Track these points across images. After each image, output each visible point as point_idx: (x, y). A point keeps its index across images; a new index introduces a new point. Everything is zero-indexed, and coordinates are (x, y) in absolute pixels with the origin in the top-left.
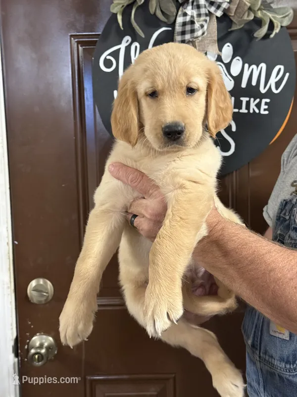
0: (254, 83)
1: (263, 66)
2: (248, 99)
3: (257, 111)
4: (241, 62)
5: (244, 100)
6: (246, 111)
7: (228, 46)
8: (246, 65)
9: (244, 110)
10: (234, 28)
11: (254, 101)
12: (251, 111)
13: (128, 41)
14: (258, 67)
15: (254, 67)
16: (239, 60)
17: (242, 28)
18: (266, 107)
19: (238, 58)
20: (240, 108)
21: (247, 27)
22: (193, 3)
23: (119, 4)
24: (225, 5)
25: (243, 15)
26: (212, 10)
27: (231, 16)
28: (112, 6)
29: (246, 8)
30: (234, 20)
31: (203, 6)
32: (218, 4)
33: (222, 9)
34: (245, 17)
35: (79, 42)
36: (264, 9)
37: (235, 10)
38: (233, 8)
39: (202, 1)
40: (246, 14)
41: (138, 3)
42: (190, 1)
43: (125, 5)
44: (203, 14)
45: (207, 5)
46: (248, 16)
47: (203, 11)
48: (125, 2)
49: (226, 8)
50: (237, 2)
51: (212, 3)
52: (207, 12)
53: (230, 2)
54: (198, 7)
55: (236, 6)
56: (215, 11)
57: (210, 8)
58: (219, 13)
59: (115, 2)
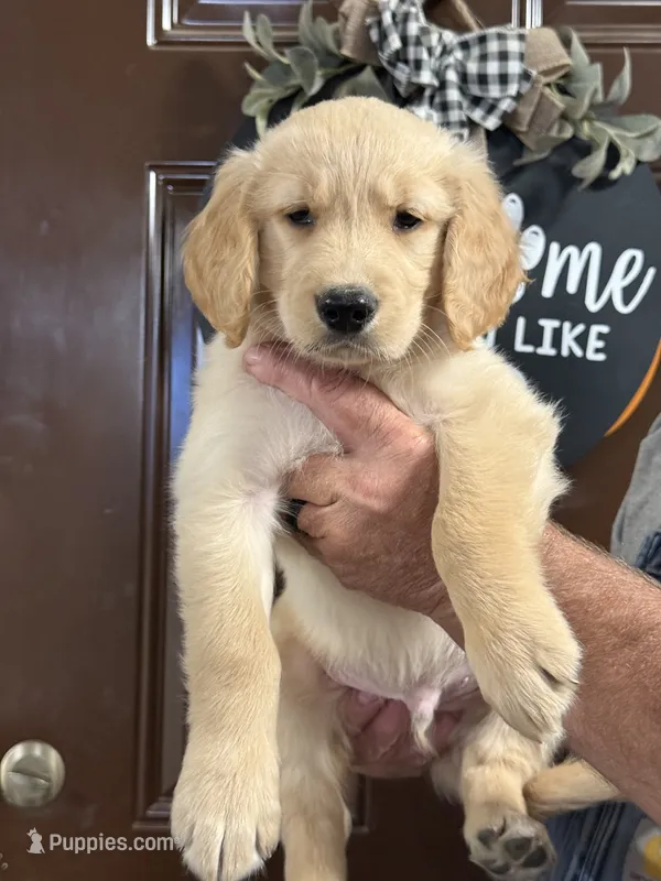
0: (572, 287)
1: (594, 249)
2: (556, 324)
3: (578, 352)
4: (540, 240)
5: (548, 325)
6: (552, 352)
7: (513, 201)
8: (555, 247)
9: (547, 350)
10: (527, 158)
11: (573, 327)
12: (565, 353)
14: (581, 250)
15: (572, 250)
16: (536, 233)
18: (601, 344)
19: (535, 228)
20: (538, 343)
21: (555, 159)
22: (432, 98)
23: (261, 96)
24: (506, 105)
25: (549, 129)
26: (477, 115)
27: (522, 133)
28: (248, 99)
29: (556, 114)
30: (528, 141)
31: (456, 104)
32: (490, 101)
33: (498, 113)
34: (554, 133)
35: (167, 182)
36: (598, 120)
37: (528, 118)
38: (526, 112)
39: (453, 95)
40: (556, 127)
41: (305, 94)
42: (427, 93)
43: (276, 98)
44: (455, 123)
45: (465, 104)
46: (561, 130)
47: (455, 115)
48: (276, 93)
49: (509, 110)
50: (536, 101)
51: (476, 101)
52: (464, 119)
53: (518, 97)
54: (445, 107)
55: (532, 109)
56: (484, 118)
57: (472, 111)
58: (492, 123)
59: (255, 91)
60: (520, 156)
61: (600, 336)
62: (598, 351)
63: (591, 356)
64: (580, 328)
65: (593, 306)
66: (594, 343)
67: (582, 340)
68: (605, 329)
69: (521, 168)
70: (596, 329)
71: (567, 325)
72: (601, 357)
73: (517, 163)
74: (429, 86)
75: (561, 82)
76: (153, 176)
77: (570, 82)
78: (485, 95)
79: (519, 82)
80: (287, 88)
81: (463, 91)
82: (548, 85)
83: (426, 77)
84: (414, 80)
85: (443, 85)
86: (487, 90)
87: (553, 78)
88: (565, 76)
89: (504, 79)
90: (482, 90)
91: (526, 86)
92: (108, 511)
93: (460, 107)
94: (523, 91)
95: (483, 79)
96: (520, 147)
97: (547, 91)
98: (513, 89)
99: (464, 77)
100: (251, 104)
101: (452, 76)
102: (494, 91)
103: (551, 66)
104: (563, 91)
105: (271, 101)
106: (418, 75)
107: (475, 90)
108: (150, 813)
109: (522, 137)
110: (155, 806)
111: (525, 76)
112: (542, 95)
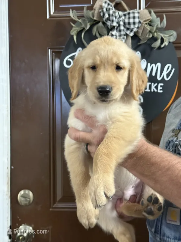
0: (154, 74)
1: (159, 64)
3: (156, 90)
4: (146, 62)
5: (148, 84)
6: (149, 91)
7: (138, 53)
8: (149, 64)
10: (142, 42)
11: (154, 84)
12: (152, 91)
13: (80, 50)
14: (156, 65)
15: (153, 65)
16: (144, 61)
17: (146, 43)
18: (161, 88)
19: (144, 60)
22: (117, 29)
23: (75, 30)
24: (135, 30)
25: (146, 35)
26: (128, 32)
27: (140, 36)
28: (71, 31)
29: (148, 31)
30: (141, 38)
31: (123, 30)
32: (131, 29)
33: (133, 32)
34: (147, 36)
35: (53, 52)
36: (159, 32)
37: (141, 32)
38: (141, 31)
39: (122, 28)
40: (148, 34)
41: (85, 30)
42: (116, 27)
43: (78, 31)
44: (123, 35)
45: (125, 30)
46: (149, 35)
47: (122, 33)
48: (79, 29)
49: (136, 31)
50: (143, 28)
51: (128, 29)
52: (125, 34)
53: (138, 28)
54: (120, 31)
55: (142, 30)
56: (130, 33)
57: (127, 32)
58: (132, 34)
59: (73, 29)
60: (140, 42)
61: (161, 86)
62: (160, 90)
63: (159, 91)
64: (156, 84)
65: (159, 79)
66: (159, 88)
67: (157, 87)
68: (162, 84)
69: (140, 45)
70: (160, 85)
71: (153, 84)
72: (161, 91)
73: (139, 44)
74: (116, 26)
75: (149, 23)
76: (49, 50)
77: (152, 23)
78: (130, 27)
79: (138, 24)
80: (81, 28)
81: (124, 26)
82: (146, 24)
83: (115, 24)
84: (112, 25)
85: (119, 25)
86: (130, 26)
87: (147, 22)
88: (150, 21)
89: (134, 23)
90: (129, 26)
91: (140, 25)
92: (42, 133)
93: (124, 31)
94: (139, 26)
95: (129, 24)
96: (139, 40)
97: (146, 25)
98: (137, 26)
99: (125, 23)
100: (72, 32)
101: (122, 23)
102: (132, 26)
103: (146, 19)
104: (150, 25)
105: (77, 31)
106: (113, 24)
107: (127, 26)
108: (54, 206)
109: (140, 37)
110: (55, 205)
111: (140, 22)
112: (144, 26)
